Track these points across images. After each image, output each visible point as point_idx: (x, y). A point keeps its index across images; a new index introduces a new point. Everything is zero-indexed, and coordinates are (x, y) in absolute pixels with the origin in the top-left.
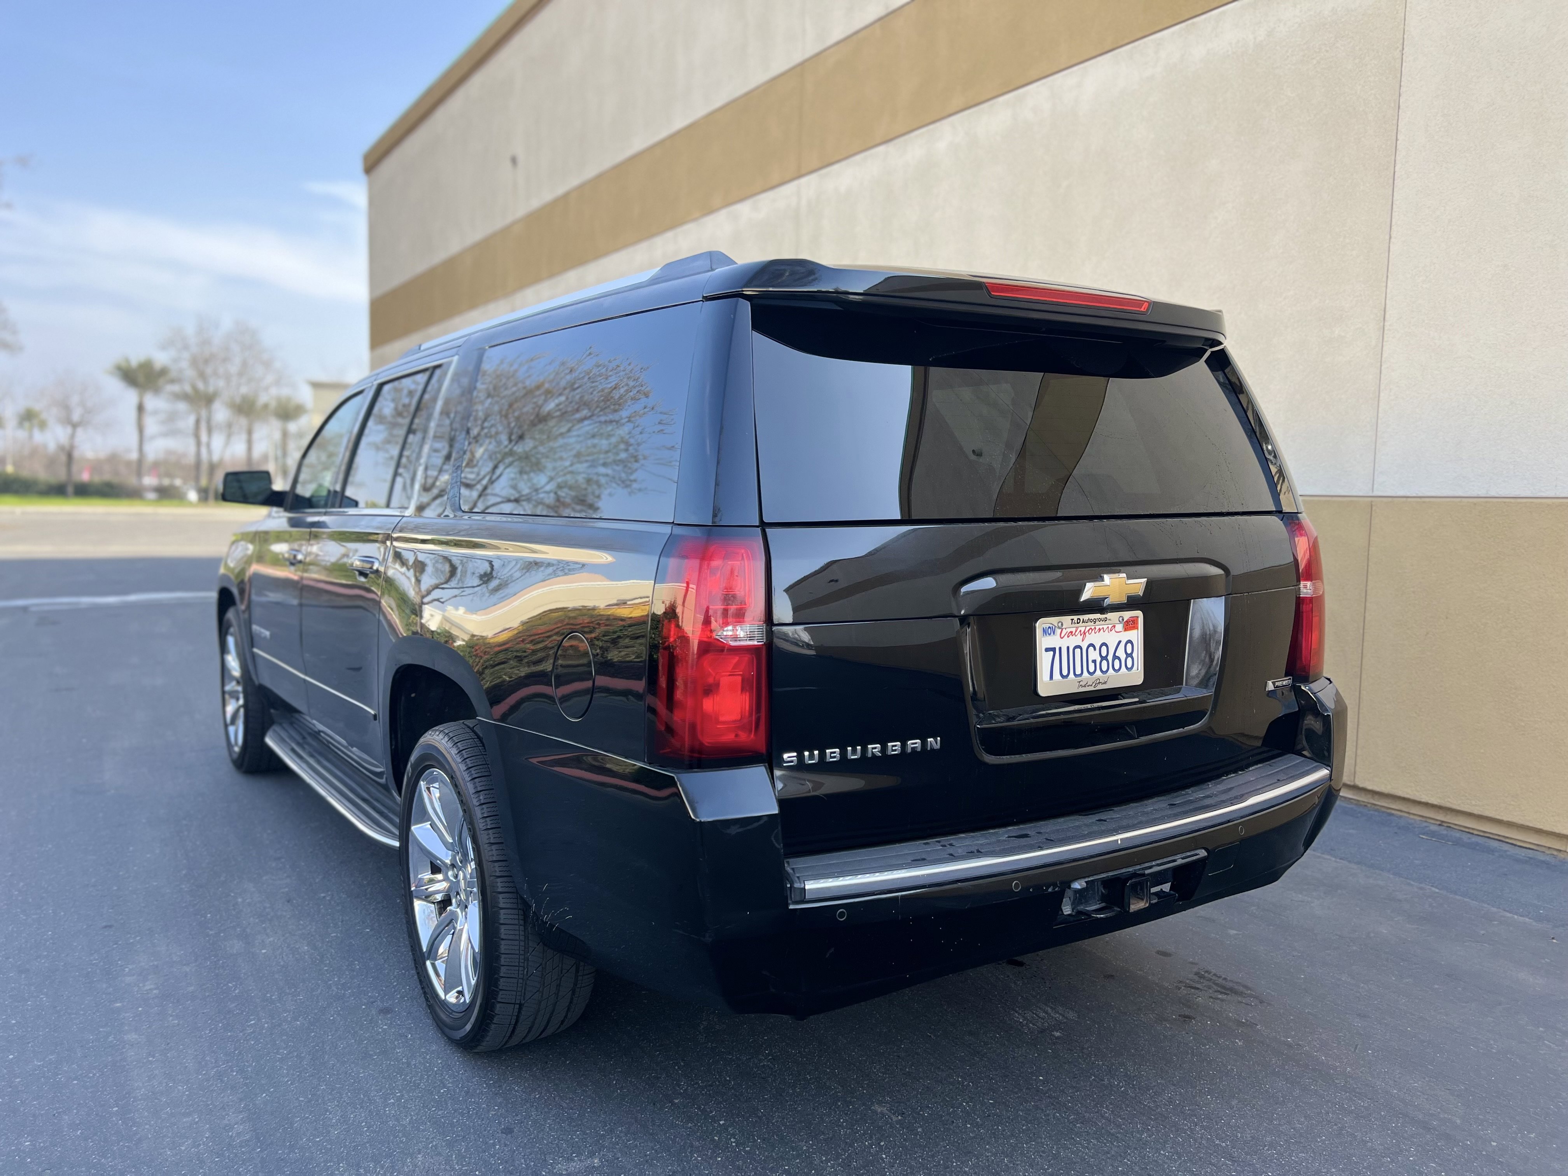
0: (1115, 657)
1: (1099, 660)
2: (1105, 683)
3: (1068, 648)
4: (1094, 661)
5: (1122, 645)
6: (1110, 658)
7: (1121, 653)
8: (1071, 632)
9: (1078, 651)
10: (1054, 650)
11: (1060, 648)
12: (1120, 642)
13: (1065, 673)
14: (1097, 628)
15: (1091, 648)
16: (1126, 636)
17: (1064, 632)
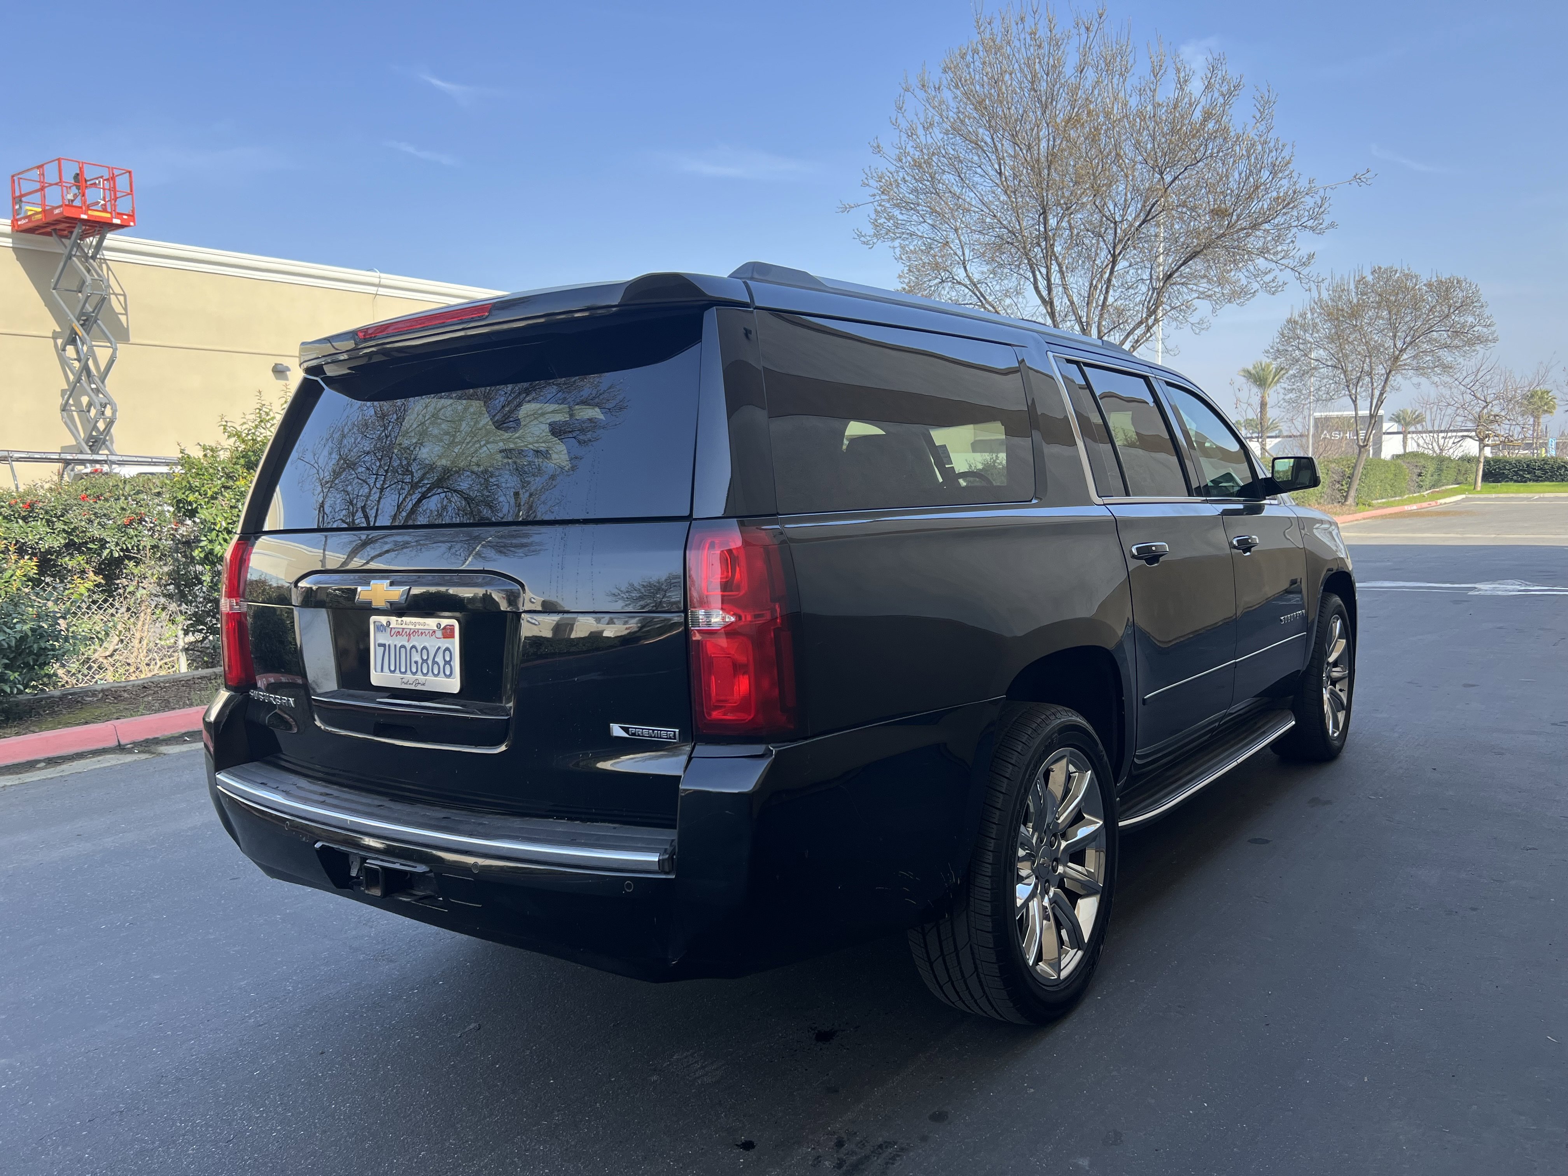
0: (435, 662)
1: (420, 661)
2: (424, 684)
3: (395, 646)
4: (416, 662)
5: (441, 651)
6: (430, 662)
7: (439, 659)
8: (399, 632)
9: (403, 650)
10: (384, 645)
11: (389, 645)
12: (439, 648)
13: (392, 668)
14: (420, 631)
15: (414, 649)
16: (445, 643)
17: (393, 631)
